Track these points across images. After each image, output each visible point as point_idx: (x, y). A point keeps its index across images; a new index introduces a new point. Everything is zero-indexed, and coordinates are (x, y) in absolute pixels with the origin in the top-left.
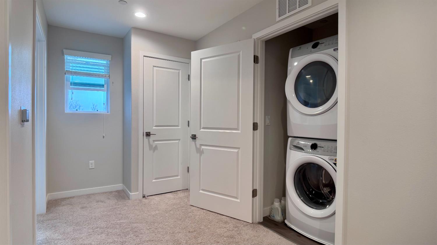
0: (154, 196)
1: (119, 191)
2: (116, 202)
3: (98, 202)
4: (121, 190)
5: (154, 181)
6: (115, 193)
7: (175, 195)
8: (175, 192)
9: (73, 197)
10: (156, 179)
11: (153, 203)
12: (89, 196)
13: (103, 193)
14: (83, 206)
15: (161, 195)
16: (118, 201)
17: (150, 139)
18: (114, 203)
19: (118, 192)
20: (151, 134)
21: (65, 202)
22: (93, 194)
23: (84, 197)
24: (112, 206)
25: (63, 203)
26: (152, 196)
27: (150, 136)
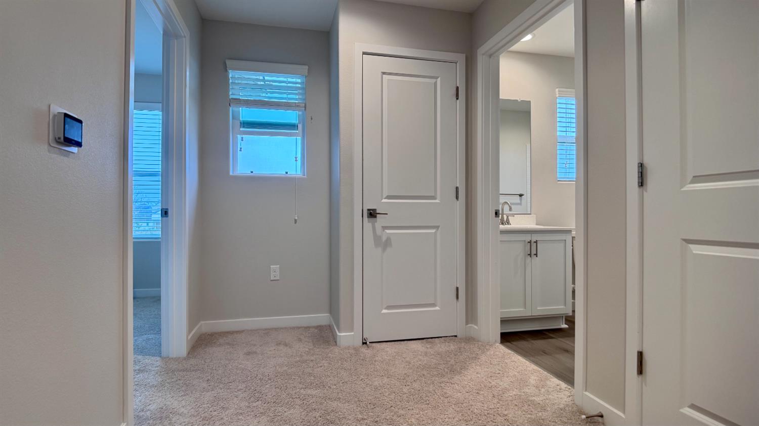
0: (384, 343)
1: (323, 326)
2: (309, 349)
3: (279, 344)
4: (325, 326)
5: (384, 311)
6: (314, 329)
7: (428, 346)
8: (430, 340)
9: (243, 331)
10: (388, 308)
11: (380, 358)
12: (267, 331)
13: (294, 328)
14: (250, 351)
15: (399, 342)
16: (315, 347)
17: (376, 224)
18: (307, 350)
19: (320, 328)
20: (377, 212)
21: (225, 338)
22: (276, 329)
23: (259, 333)
24: (301, 356)
25: (221, 341)
26: (381, 343)
27: (376, 217)
